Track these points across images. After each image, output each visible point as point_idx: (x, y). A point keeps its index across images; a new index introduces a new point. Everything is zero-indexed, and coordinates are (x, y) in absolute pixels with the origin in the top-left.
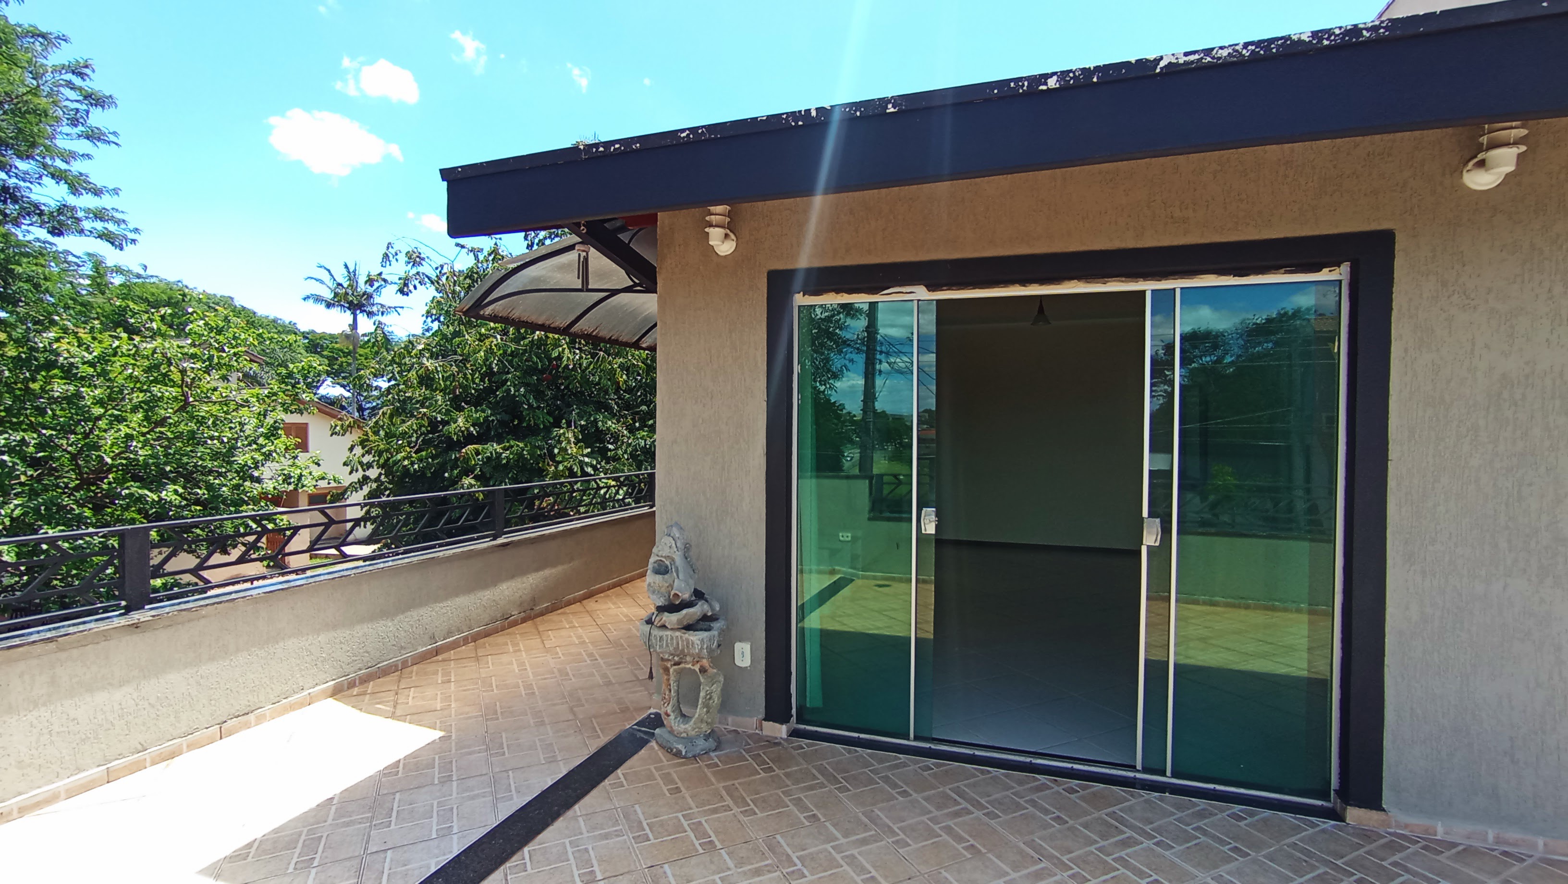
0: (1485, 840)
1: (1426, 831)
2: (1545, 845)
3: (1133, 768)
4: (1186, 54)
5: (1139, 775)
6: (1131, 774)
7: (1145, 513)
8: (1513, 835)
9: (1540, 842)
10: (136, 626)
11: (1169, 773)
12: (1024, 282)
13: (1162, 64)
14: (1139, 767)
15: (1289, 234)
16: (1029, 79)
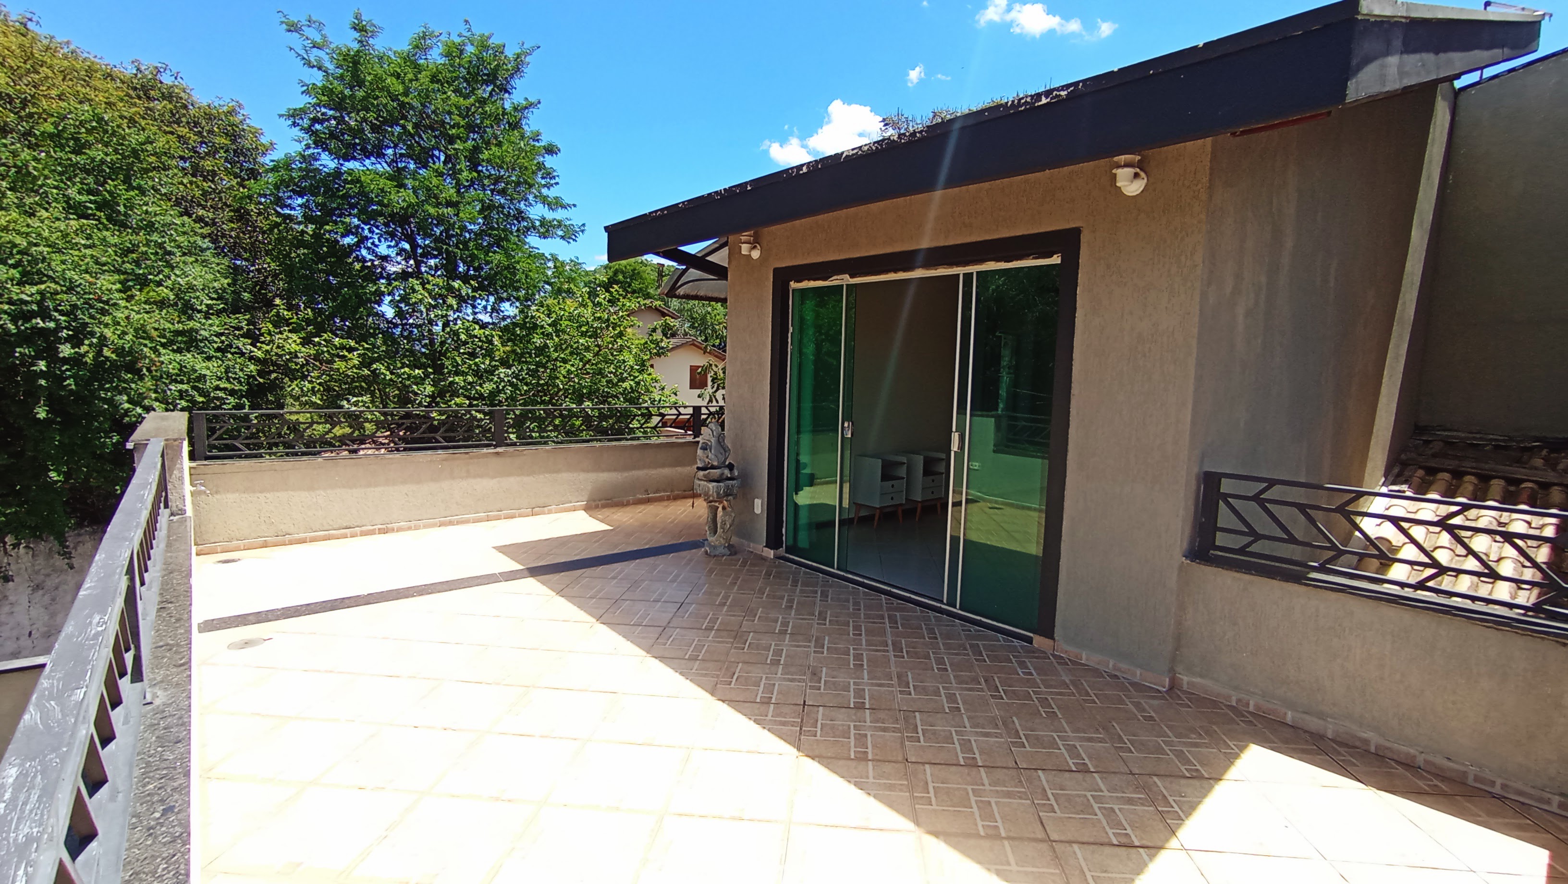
0: (1108, 667)
1: (1076, 657)
2: (1141, 675)
3: (941, 602)
4: (853, 150)
5: (943, 606)
6: (939, 605)
7: (954, 429)
8: (1123, 666)
9: (1138, 673)
10: (497, 453)
11: (958, 606)
12: (896, 271)
13: (844, 156)
14: (945, 601)
15: (1026, 233)
16: (796, 167)
